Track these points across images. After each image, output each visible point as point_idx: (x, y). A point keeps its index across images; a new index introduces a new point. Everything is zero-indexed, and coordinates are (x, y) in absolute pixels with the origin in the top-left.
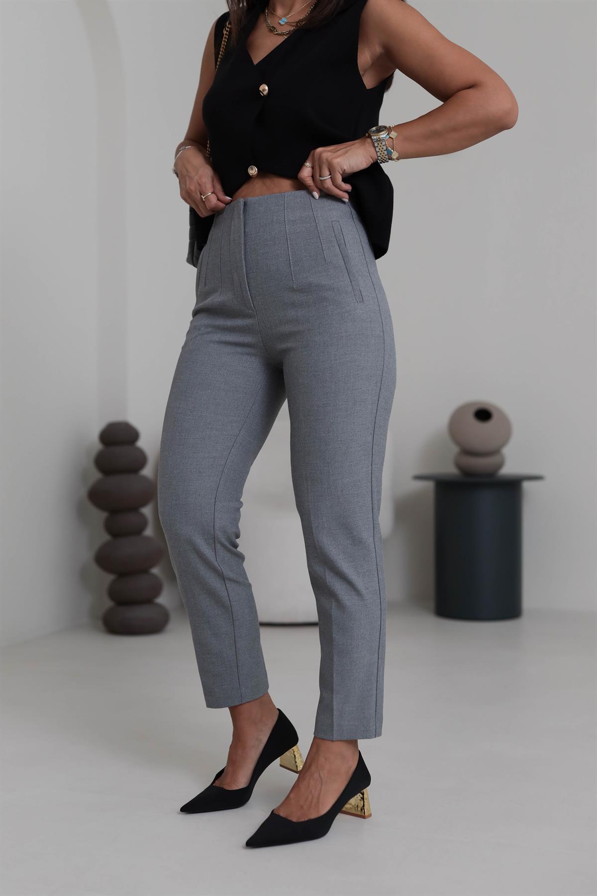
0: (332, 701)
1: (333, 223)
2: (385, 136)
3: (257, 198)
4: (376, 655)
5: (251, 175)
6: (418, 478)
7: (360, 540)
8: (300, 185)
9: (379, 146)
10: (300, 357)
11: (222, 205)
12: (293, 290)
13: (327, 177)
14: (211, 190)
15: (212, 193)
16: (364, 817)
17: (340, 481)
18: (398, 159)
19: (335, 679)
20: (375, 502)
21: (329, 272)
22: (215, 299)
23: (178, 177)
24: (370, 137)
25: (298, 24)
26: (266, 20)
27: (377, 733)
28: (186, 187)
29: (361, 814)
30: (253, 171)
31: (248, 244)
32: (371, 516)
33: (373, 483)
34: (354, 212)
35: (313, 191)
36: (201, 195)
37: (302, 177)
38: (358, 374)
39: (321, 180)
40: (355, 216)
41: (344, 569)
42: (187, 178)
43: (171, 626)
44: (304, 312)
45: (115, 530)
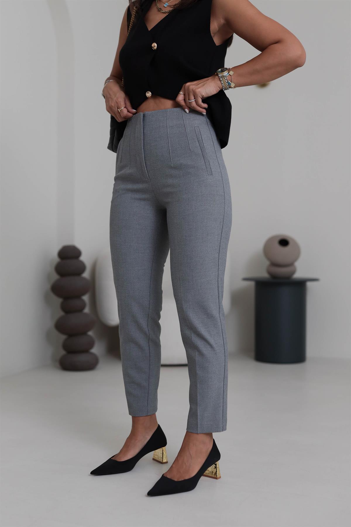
0: (197, 410)
1: (195, 128)
2: (226, 74)
3: (151, 112)
4: (223, 383)
5: (148, 97)
6: (245, 279)
7: (212, 315)
8: (177, 105)
9: (223, 80)
10: (175, 207)
11: (130, 115)
12: (171, 168)
13: (193, 100)
14: (124, 106)
15: (124, 108)
16: (216, 478)
17: (199, 280)
18: (235, 87)
19: (198, 397)
20: (220, 293)
21: (193, 157)
22: (127, 171)
23: (105, 98)
24: (217, 75)
25: (175, 6)
26: (156, 5)
27: (224, 429)
28: (109, 104)
29: (215, 476)
30: (149, 94)
31: (145, 140)
32: (218, 301)
33: (219, 281)
34: (208, 121)
35: (185, 108)
36: (118, 109)
37: (178, 100)
38: (209, 217)
39: (189, 102)
40: (209, 123)
41: (203, 333)
42: (110, 99)
43: (100, 366)
44: (177, 180)
45: (67, 309)
